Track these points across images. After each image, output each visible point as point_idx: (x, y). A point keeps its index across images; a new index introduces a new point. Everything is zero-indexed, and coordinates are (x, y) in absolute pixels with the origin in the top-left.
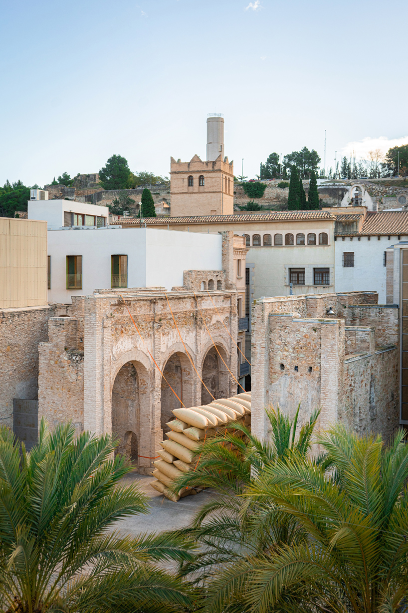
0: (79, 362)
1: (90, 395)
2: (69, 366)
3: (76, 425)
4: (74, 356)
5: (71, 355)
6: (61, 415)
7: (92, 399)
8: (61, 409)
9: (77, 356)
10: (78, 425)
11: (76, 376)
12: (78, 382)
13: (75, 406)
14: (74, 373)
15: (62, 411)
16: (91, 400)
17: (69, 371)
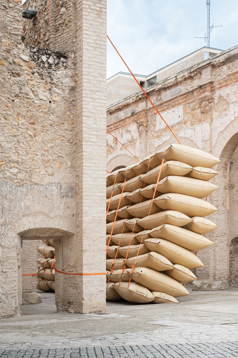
0: (53, 67)
1: (95, 126)
2: (33, 74)
3: (49, 188)
4: (43, 54)
5: (38, 51)
6: (16, 171)
7: (99, 133)
8: (14, 157)
9: (50, 55)
10: (54, 188)
11: (47, 94)
12: (53, 105)
13: (46, 153)
14: (43, 89)
15: (17, 162)
16: (97, 137)
17: (32, 83)
